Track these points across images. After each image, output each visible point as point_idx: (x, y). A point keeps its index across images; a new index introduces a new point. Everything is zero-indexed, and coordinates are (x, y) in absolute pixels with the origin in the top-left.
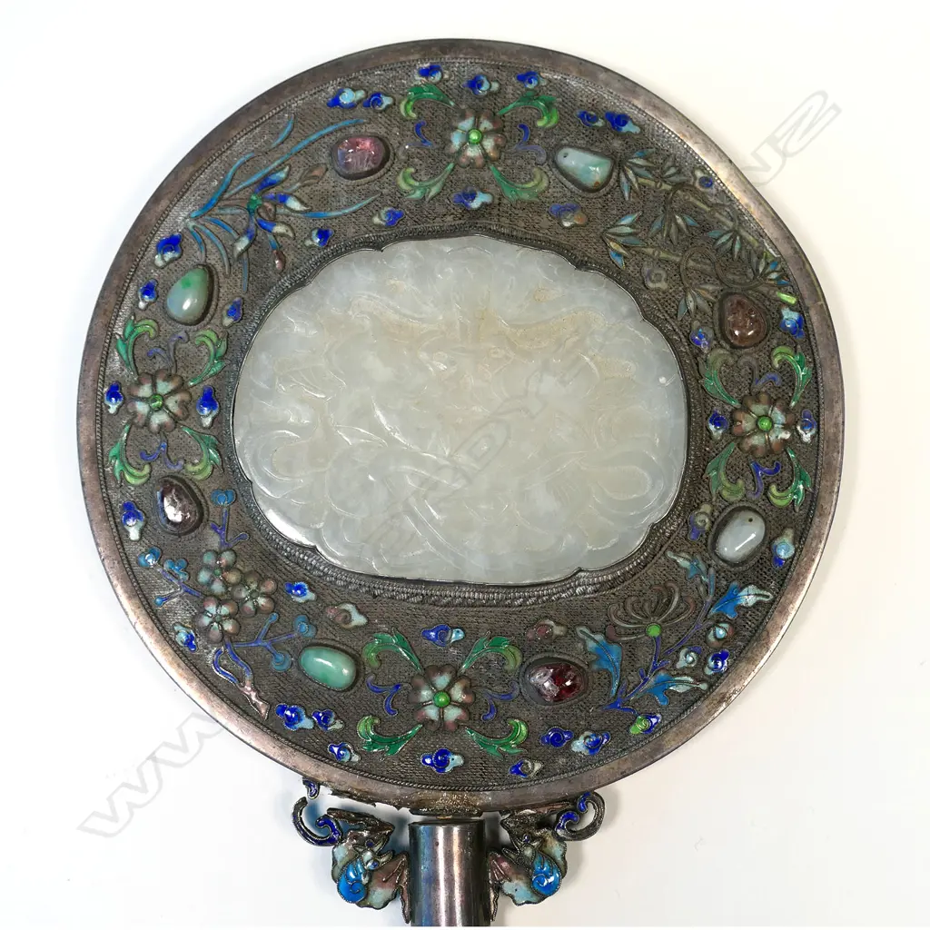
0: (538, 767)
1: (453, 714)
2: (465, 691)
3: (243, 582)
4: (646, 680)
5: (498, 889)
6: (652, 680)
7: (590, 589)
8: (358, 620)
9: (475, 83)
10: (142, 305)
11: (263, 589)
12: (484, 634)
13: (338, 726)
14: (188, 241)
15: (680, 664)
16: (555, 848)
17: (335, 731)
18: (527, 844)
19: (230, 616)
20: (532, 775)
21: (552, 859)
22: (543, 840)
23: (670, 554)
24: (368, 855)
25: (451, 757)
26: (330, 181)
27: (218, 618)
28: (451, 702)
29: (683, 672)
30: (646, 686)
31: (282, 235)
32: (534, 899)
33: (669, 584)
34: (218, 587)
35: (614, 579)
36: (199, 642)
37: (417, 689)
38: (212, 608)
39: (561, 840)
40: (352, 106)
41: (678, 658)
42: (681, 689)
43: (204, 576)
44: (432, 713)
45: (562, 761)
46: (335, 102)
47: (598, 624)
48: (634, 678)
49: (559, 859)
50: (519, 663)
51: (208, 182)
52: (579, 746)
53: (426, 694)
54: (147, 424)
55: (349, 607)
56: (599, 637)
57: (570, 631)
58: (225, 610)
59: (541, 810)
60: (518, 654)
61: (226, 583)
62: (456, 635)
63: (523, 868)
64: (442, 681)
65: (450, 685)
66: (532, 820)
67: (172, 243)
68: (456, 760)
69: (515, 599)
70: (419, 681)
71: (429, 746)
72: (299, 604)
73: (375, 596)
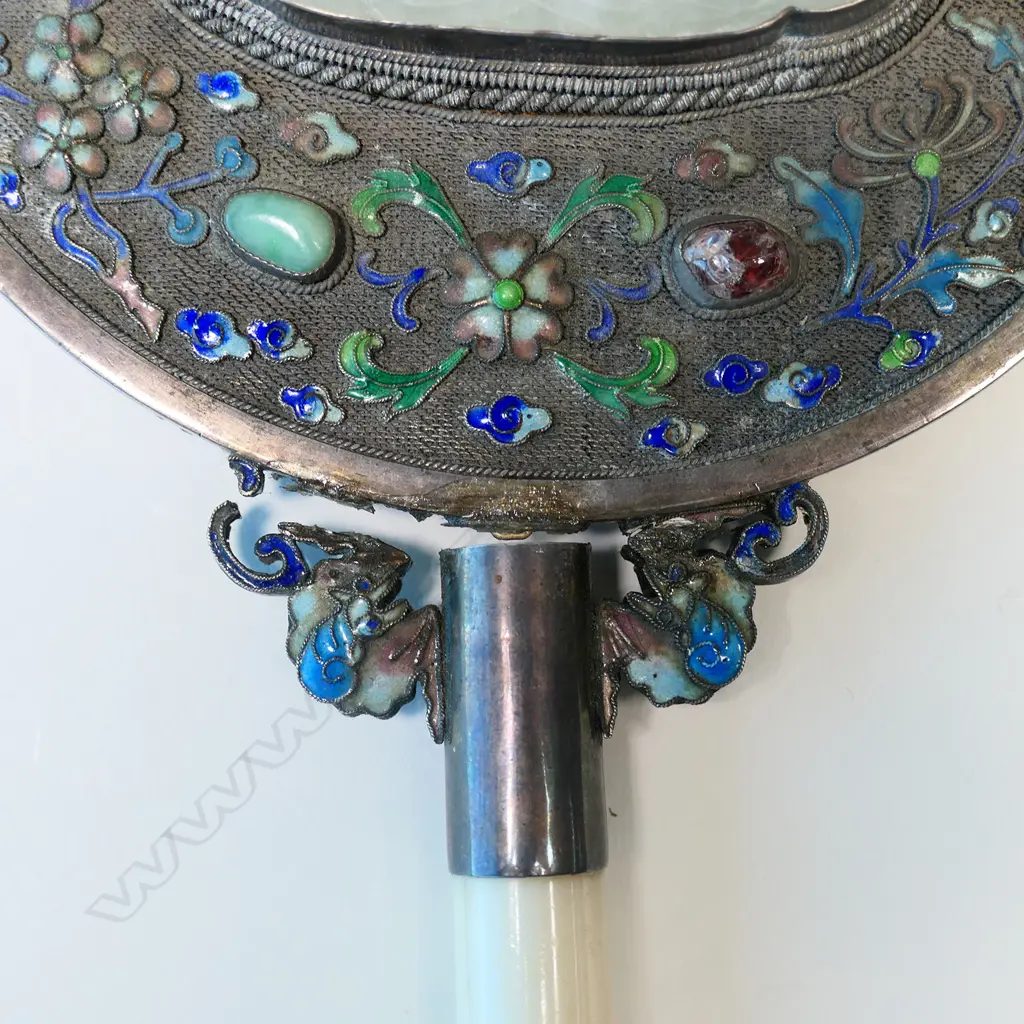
0: (699, 431)
1: (531, 325)
2: (555, 280)
3: (114, 71)
4: (911, 262)
5: (620, 673)
6: (923, 263)
7: (803, 77)
8: (341, 144)
11: (153, 86)
12: (591, 169)
13: (301, 350)
15: (978, 233)
16: (733, 594)
17: (292, 361)
18: (676, 583)
19: (89, 140)
20: (687, 449)
21: (726, 614)
22: (710, 580)
23: (955, 19)
24: (360, 607)
25: (525, 411)
27: (63, 144)
28: (525, 301)
29: (983, 247)
30: (910, 275)
32: (690, 693)
33: (955, 78)
34: (64, 83)
35: (854, 55)
36: (26, 192)
37: (458, 276)
38: (52, 123)
39: (742, 577)
41: (972, 221)
42: (981, 280)
43: (37, 65)
44: (486, 323)
45: (745, 422)
47: (815, 151)
48: (886, 259)
49: (741, 614)
50: (660, 229)
52: (780, 391)
53: (475, 285)
55: (323, 119)
56: (820, 176)
57: (763, 165)
58: (78, 127)
59: (705, 518)
60: (660, 208)
61: (81, 76)
62: (535, 172)
63: (670, 631)
64: (508, 260)
65: (524, 269)
66: (687, 538)
68: (534, 419)
69: (656, 93)
70: (462, 261)
71: (482, 392)
72: (224, 114)
73: (375, 94)
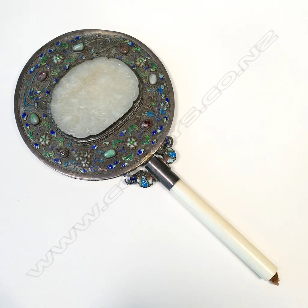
0: (156, 139)
1: (135, 144)
2: (134, 138)
3: (84, 154)
4: (159, 113)
5: (167, 163)
6: (160, 112)
7: (138, 106)
8: (108, 143)
9: (50, 51)
10: (28, 128)
11: (88, 152)
12: (129, 128)
13: (120, 162)
14: (26, 112)
15: (162, 106)
16: (170, 149)
17: (120, 163)
18: (164, 152)
19: (87, 161)
20: (156, 142)
21: (171, 151)
22: (167, 150)
23: (145, 91)
24: (143, 177)
25: (141, 150)
26: (41, 84)
27: (86, 163)
28: (133, 142)
29: (163, 107)
30: (160, 113)
31: (41, 98)
32: (174, 160)
33: (149, 96)
34: (81, 158)
35: (140, 101)
36: (86, 170)
37: (126, 145)
38: (83, 162)
39: (169, 147)
40: (34, 70)
41: (161, 105)
42: (166, 109)
43: (77, 159)
44: (132, 146)
45: (158, 136)
46: (31, 72)
47: (144, 111)
48: (157, 114)
49: (172, 150)
50: (138, 127)
51: (22, 101)
52: (159, 131)
53: (128, 144)
54: (46, 145)
55: (104, 143)
56: (146, 112)
57: (141, 115)
58: (85, 161)
59: (162, 146)
60: (136, 126)
61: (82, 157)
62: (125, 132)
63: (168, 156)
64: (129, 140)
65: (131, 139)
66: (162, 148)
67: (24, 115)
68: (142, 150)
69: (129, 117)
70: (126, 143)
71: (137, 151)
72: (96, 149)
73: (107, 137)
